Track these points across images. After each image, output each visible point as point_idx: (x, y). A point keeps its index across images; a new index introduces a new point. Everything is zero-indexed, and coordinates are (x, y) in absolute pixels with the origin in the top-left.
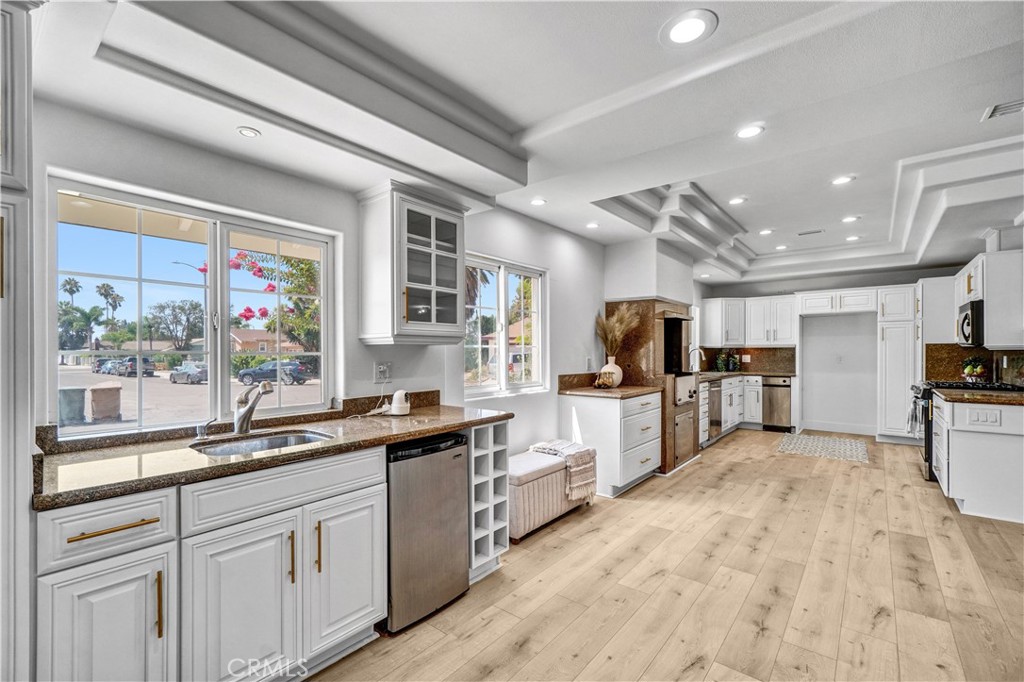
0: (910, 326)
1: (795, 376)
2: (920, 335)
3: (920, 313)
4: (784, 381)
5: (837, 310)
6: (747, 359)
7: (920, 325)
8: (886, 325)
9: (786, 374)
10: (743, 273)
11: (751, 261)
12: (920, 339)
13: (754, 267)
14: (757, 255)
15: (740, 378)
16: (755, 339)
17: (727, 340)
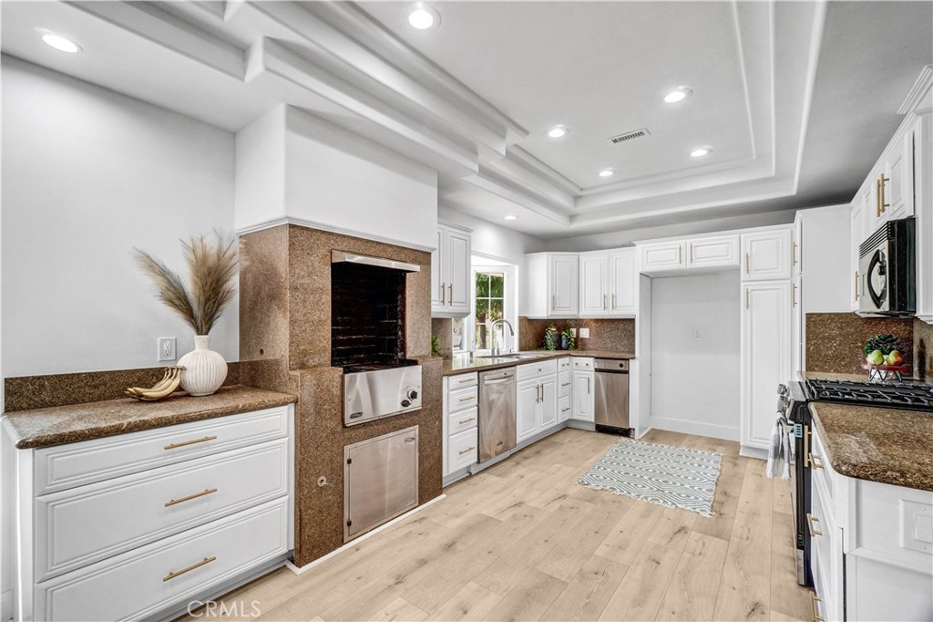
0: (786, 287)
1: (633, 358)
2: (798, 300)
3: (798, 265)
4: (621, 365)
5: (686, 266)
6: (585, 333)
7: (798, 285)
8: (751, 286)
9: (623, 355)
10: (572, 217)
11: (577, 198)
12: (798, 306)
13: (580, 208)
14: (582, 189)
15: (566, 360)
16: (591, 308)
17: (553, 308)
